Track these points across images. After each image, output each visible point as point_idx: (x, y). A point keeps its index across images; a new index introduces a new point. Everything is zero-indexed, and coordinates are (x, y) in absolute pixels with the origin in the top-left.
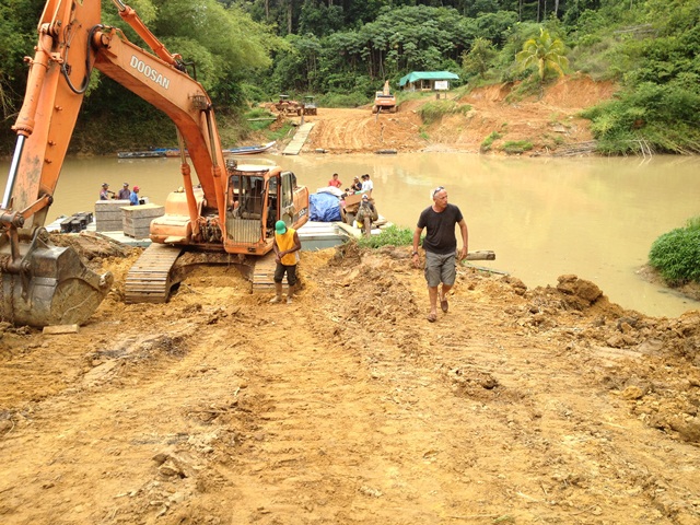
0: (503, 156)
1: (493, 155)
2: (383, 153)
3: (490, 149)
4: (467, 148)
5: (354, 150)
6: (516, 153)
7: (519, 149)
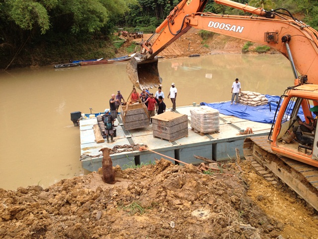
0: (256, 54)
1: (251, 54)
2: (193, 56)
3: (248, 51)
4: (233, 51)
5: (178, 56)
6: (263, 52)
7: (264, 50)
